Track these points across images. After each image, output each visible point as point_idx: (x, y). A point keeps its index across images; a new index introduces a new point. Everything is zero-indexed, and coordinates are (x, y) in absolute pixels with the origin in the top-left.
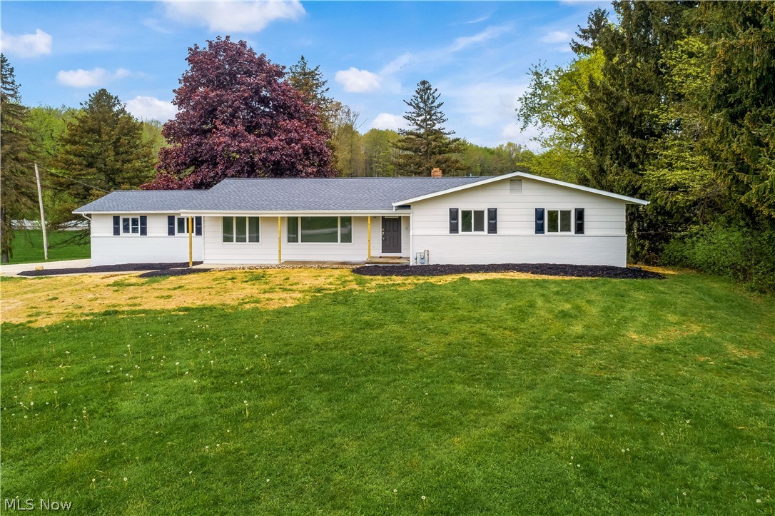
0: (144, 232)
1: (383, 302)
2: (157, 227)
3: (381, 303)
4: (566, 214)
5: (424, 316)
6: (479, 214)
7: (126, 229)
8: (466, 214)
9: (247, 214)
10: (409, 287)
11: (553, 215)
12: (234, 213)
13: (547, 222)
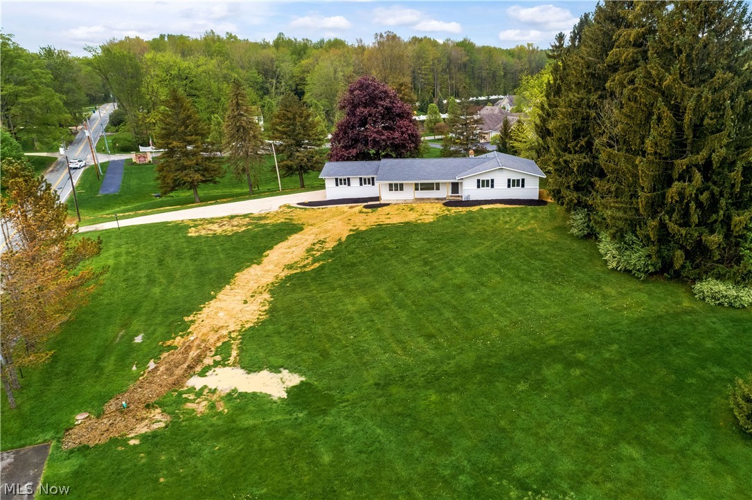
0: (349, 185)
1: (458, 219)
2: (355, 183)
3: (458, 218)
4: (518, 181)
5: (470, 223)
6: (488, 181)
7: (341, 184)
8: (483, 181)
9: (399, 182)
10: (465, 212)
11: (514, 181)
12: (394, 182)
13: (511, 183)
